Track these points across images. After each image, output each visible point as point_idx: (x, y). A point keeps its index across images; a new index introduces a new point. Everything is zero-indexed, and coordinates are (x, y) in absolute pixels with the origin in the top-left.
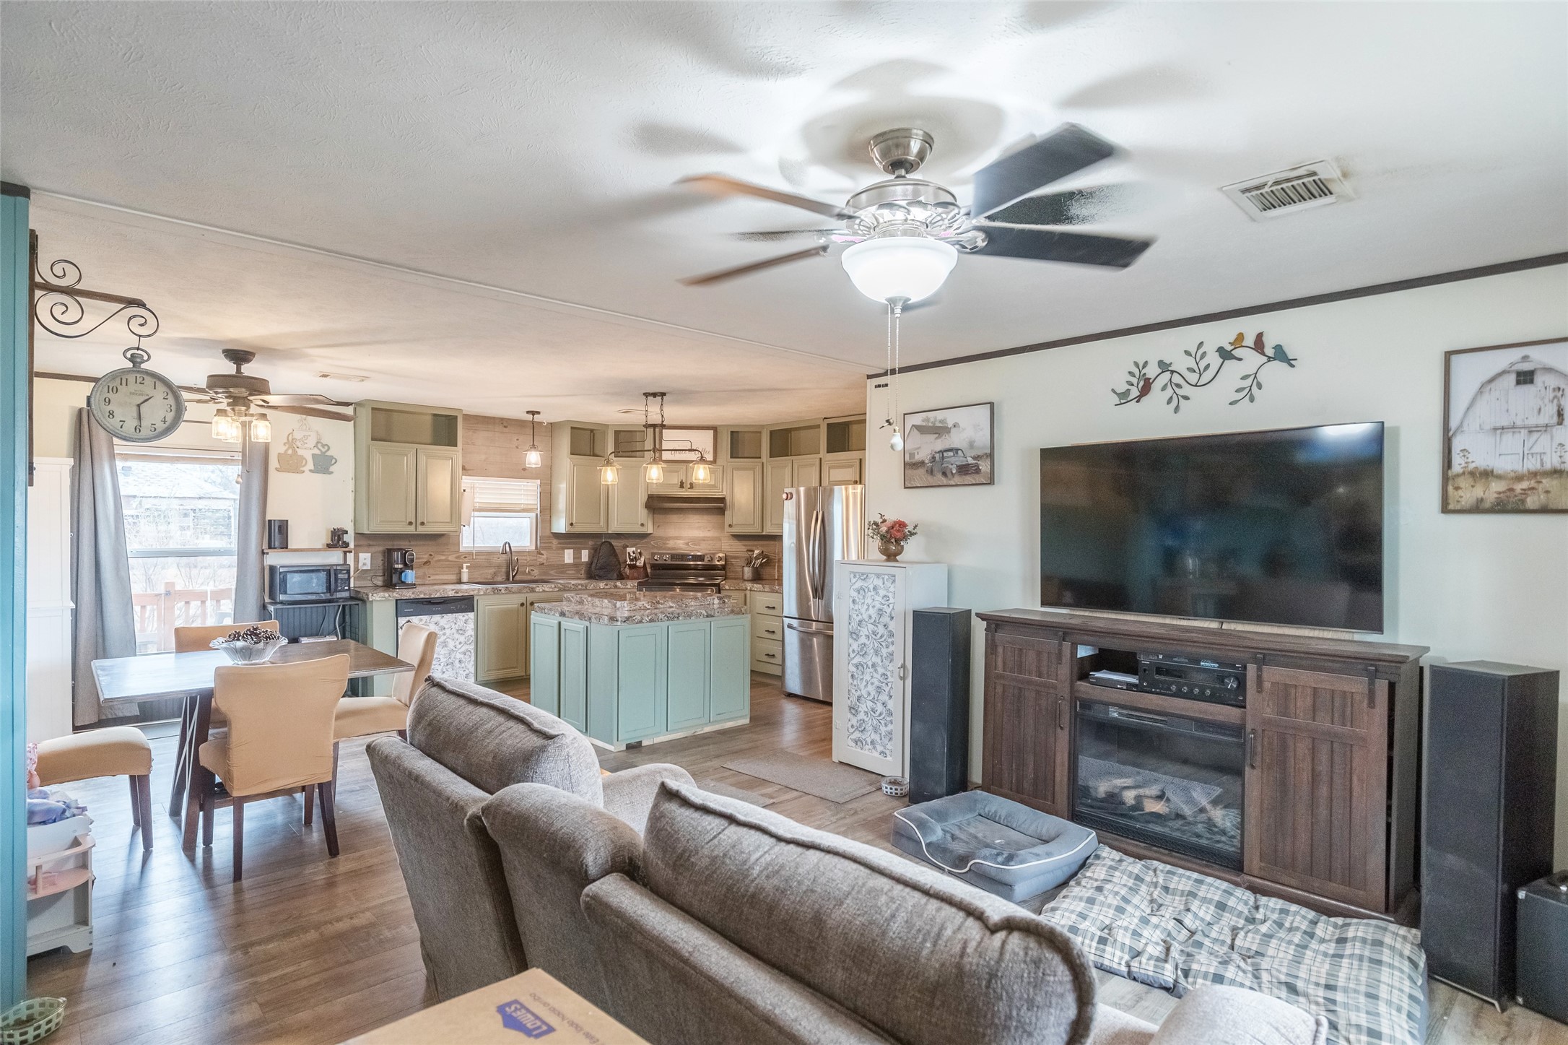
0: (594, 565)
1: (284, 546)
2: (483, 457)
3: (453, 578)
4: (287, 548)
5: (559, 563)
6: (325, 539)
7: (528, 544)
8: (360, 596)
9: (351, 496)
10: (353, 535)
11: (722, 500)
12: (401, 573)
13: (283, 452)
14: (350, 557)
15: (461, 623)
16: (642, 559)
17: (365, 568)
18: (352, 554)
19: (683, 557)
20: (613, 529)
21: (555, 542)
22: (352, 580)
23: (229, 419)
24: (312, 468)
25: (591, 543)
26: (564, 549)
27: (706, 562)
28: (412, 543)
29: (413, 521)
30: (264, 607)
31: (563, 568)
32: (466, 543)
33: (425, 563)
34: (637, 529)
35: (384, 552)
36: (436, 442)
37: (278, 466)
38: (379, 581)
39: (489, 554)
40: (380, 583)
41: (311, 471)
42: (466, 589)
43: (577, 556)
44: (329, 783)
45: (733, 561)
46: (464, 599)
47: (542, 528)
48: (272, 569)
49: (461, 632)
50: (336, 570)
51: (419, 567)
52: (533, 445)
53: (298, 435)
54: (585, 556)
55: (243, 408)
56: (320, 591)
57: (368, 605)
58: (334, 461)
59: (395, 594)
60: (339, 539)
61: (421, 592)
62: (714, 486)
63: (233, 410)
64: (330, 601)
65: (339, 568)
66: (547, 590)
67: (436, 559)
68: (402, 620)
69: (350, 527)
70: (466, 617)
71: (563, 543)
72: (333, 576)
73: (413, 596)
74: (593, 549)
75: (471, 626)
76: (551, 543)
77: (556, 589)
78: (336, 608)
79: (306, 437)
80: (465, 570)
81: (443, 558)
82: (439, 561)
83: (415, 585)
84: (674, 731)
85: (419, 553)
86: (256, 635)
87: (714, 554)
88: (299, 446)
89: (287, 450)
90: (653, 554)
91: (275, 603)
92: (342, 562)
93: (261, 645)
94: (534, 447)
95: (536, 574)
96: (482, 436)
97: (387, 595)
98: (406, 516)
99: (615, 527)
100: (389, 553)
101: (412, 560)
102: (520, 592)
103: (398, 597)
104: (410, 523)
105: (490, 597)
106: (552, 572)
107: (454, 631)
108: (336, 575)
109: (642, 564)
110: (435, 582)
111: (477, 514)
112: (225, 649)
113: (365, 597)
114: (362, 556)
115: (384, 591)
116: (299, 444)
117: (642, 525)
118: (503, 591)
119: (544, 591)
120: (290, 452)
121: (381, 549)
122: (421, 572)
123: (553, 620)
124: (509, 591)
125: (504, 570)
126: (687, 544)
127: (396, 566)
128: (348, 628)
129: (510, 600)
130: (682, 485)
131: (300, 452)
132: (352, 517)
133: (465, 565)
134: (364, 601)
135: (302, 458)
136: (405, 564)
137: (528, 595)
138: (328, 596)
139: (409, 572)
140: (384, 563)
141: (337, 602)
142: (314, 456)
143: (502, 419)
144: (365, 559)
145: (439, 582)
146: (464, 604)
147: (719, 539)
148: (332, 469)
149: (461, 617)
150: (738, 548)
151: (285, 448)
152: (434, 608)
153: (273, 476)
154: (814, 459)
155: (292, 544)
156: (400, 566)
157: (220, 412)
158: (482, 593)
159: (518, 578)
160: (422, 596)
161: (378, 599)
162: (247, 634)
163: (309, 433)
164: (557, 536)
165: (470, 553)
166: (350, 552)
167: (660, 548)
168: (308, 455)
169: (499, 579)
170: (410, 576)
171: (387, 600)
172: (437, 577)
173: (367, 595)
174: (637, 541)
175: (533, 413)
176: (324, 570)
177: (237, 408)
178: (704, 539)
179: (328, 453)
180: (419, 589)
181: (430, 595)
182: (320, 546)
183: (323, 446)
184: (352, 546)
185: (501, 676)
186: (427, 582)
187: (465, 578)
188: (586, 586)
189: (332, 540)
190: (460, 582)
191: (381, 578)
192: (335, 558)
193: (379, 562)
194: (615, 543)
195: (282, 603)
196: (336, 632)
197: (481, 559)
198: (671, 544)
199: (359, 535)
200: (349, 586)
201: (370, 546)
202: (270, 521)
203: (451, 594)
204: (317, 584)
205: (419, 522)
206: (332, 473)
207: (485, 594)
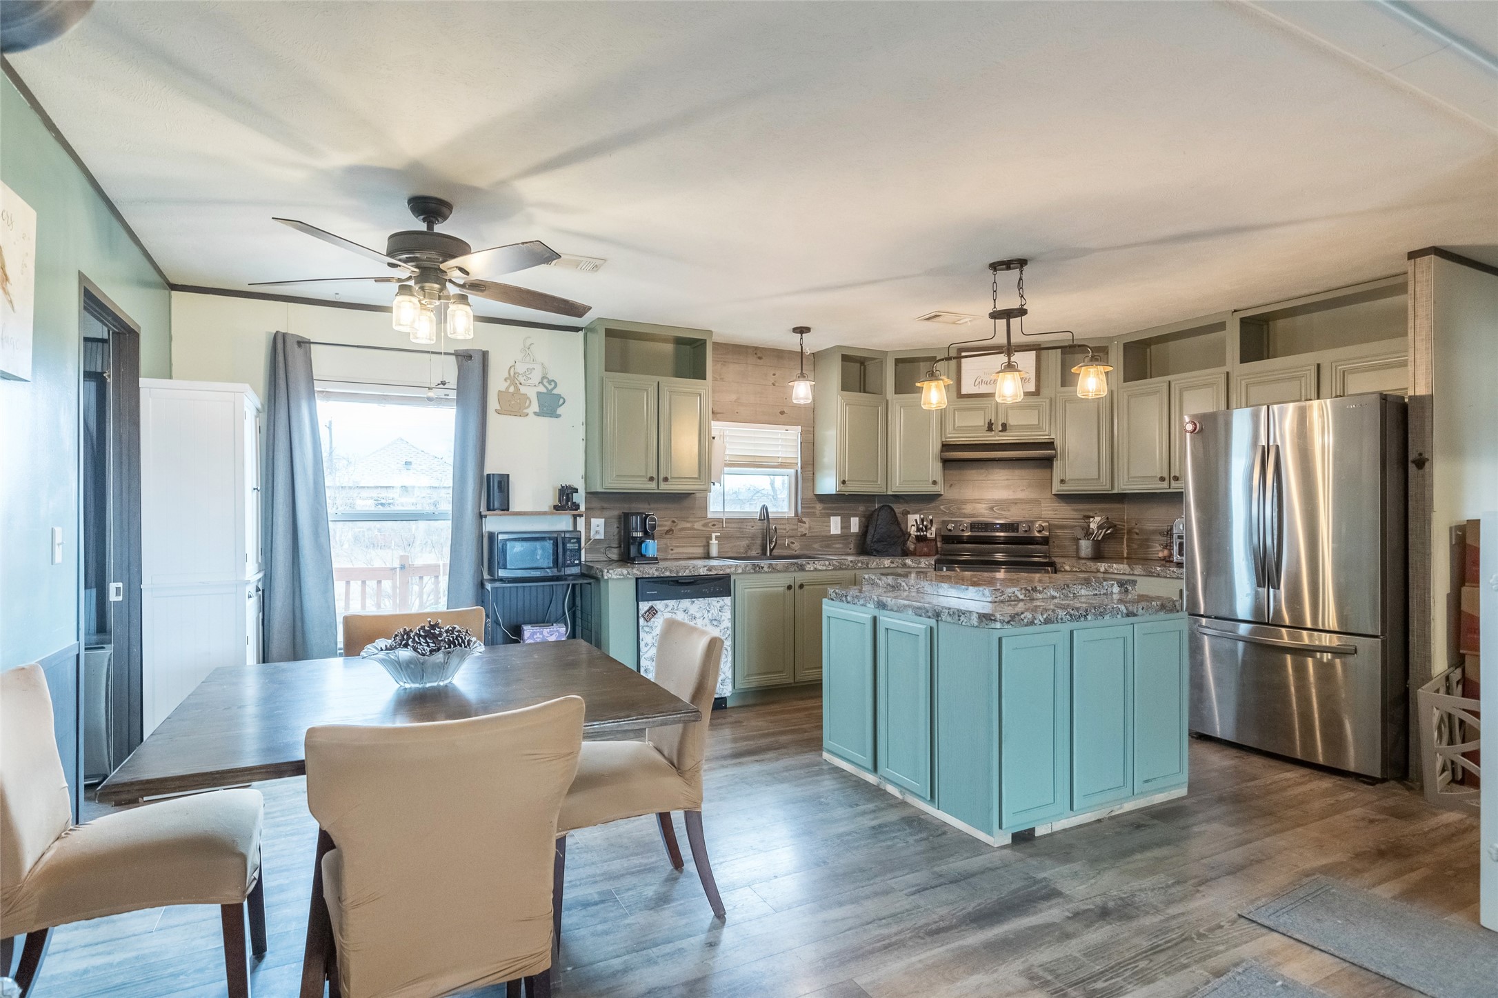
0: (869, 537)
1: (505, 507)
2: (733, 397)
3: (699, 551)
4: (508, 510)
5: (823, 534)
6: (550, 499)
7: (786, 509)
8: (593, 572)
9: (582, 445)
10: (584, 495)
11: (1050, 445)
12: (640, 544)
13: (503, 389)
14: (581, 522)
15: (714, 611)
16: (934, 529)
17: (598, 537)
18: (583, 519)
19: (988, 526)
20: (894, 489)
21: (819, 506)
22: (583, 552)
23: (415, 300)
24: (537, 410)
25: (861, 508)
26: (829, 515)
27: (1021, 533)
28: (652, 506)
29: (655, 476)
30: (482, 585)
31: (828, 541)
32: (715, 508)
33: (667, 532)
34: (929, 489)
35: (620, 517)
36: (679, 374)
37: (499, 408)
38: (614, 554)
39: (742, 521)
40: (615, 557)
41: (535, 413)
42: (719, 565)
43: (845, 525)
44: (546, 975)
45: (1059, 532)
46: (719, 579)
47: (803, 488)
48: (492, 536)
49: (715, 623)
50: (564, 538)
51: (661, 537)
52: (802, 373)
53: (521, 368)
54: (855, 525)
55: (437, 286)
56: (545, 565)
57: (602, 584)
58: (561, 401)
59: (635, 571)
60: (568, 500)
61: (666, 569)
62: (1038, 427)
63: (422, 288)
64: (557, 579)
65: (567, 535)
66: (819, 568)
67: (680, 527)
68: (644, 606)
69: (580, 484)
70: (721, 603)
71: (828, 509)
72: (561, 546)
73: (656, 574)
74: (864, 516)
75: (727, 615)
76: (814, 508)
77: (831, 568)
78: (565, 587)
79: (531, 370)
80: (714, 541)
81: (688, 525)
82: (683, 529)
83: (656, 559)
84: (1084, 810)
85: (661, 517)
86: (434, 637)
87: (1033, 522)
88: (522, 381)
89: (508, 388)
90: (945, 523)
91: (493, 580)
92: (571, 529)
93: (439, 657)
94: (802, 376)
95: (797, 547)
96: (732, 371)
97: (625, 572)
98: (647, 472)
99: (898, 485)
100: (625, 518)
101: (653, 527)
102: (786, 570)
103: (639, 574)
104: (651, 479)
105: (751, 576)
106: (816, 546)
107: (707, 621)
108: (564, 545)
109: (934, 536)
110: (681, 556)
111: (727, 469)
112: (382, 661)
113: (599, 574)
114: (595, 521)
115: (620, 567)
116: (522, 379)
117: (934, 483)
118: (766, 569)
119: (816, 570)
120: (512, 389)
121: (616, 513)
122: (663, 541)
123: (864, 614)
124: (773, 569)
125: (759, 542)
126: (991, 509)
127: (635, 534)
128: (578, 614)
129: (774, 581)
130: (990, 427)
131: (523, 390)
132: (582, 472)
133: (714, 535)
134: (597, 579)
135: (525, 397)
136: (646, 532)
137: (796, 574)
138: (555, 572)
139: (650, 542)
140: (619, 532)
141: (565, 580)
142: (539, 394)
143: (756, 348)
144: (598, 525)
145: (685, 556)
146: (718, 585)
147: (1037, 502)
148: (559, 411)
149: (716, 602)
150: (1066, 513)
151: (506, 384)
152: (683, 590)
153: (493, 419)
154: (1218, 374)
155: (515, 506)
156: (640, 534)
157: (404, 289)
158: (740, 571)
159: (776, 552)
160: (668, 574)
161: (614, 577)
162: (419, 636)
163: (535, 366)
164: (823, 498)
165: (720, 521)
166: (581, 516)
167: (953, 514)
168: (532, 393)
169: (754, 553)
170: (651, 547)
171: (626, 578)
172: (680, 550)
173: (602, 571)
174: (922, 506)
175: (802, 330)
176: (550, 538)
177: (427, 285)
178: (1015, 502)
179: (555, 392)
180: (662, 564)
181: (678, 572)
182: (546, 509)
183: (550, 382)
184: (582, 508)
185: (764, 683)
186: (669, 557)
187: (714, 551)
188: (867, 564)
189: (560, 501)
190: (708, 556)
191: (616, 551)
192: (562, 523)
193: (614, 530)
194: (898, 509)
195: (502, 580)
196: (565, 618)
197: (733, 528)
198: (968, 509)
199: (591, 495)
200: (580, 559)
201: (603, 509)
202: (488, 476)
203: (703, 572)
204: (542, 556)
205: (661, 477)
206: (558, 416)
207: (744, 573)
